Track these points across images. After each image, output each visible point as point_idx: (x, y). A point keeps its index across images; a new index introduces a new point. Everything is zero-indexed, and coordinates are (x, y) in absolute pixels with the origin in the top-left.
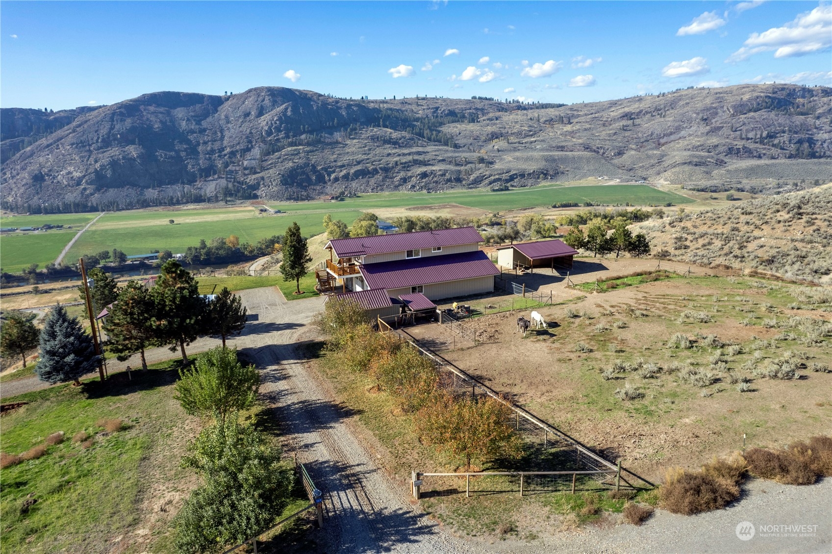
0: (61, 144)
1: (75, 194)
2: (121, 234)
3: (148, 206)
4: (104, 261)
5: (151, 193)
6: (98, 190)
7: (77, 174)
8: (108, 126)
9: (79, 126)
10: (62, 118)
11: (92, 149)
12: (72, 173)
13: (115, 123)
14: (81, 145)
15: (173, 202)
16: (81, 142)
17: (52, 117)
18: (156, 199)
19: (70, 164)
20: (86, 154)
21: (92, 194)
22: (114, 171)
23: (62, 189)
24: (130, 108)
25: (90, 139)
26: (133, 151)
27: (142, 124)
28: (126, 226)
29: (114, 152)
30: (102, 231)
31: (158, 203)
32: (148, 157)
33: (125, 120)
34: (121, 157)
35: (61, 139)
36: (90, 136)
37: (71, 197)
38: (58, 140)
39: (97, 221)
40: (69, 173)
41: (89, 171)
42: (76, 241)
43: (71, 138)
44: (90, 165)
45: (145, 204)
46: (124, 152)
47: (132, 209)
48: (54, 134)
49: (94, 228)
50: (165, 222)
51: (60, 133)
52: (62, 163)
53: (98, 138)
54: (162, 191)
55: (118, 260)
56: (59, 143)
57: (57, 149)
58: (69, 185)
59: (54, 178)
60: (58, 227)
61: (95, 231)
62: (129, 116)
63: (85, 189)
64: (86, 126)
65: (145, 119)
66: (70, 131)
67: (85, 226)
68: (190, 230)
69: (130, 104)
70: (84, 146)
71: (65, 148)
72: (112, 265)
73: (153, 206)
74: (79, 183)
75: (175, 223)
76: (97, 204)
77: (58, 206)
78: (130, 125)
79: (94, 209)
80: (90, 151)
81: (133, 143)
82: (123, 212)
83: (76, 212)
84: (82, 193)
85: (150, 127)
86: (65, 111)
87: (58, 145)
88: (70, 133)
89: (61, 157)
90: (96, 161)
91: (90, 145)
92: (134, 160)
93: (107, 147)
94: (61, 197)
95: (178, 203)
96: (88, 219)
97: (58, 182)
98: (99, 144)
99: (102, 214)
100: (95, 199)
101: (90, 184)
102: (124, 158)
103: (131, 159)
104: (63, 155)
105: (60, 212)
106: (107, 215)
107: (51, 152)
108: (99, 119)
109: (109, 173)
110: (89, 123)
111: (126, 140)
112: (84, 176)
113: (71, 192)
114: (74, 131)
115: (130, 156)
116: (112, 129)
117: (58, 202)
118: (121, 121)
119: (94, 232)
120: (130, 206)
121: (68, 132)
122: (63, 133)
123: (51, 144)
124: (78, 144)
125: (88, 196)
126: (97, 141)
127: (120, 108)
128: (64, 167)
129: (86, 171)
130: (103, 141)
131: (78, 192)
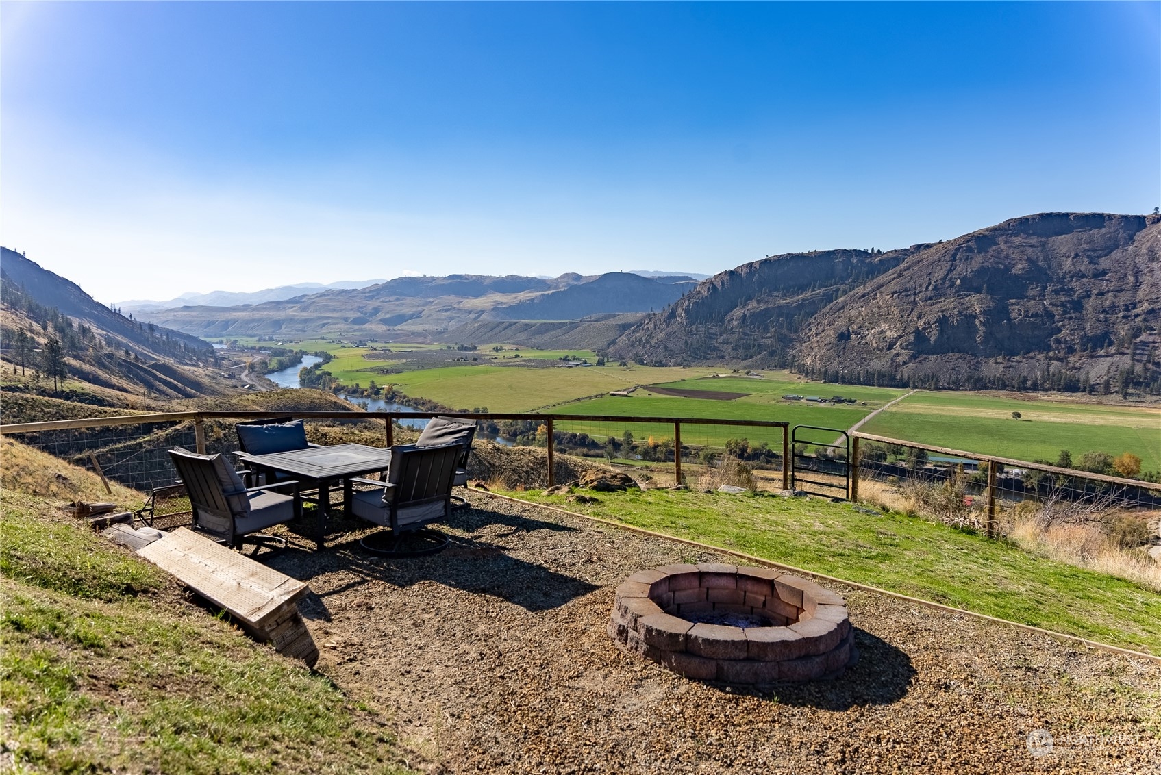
0: (881, 293)
1: (883, 361)
2: (928, 422)
3: (985, 388)
4: (894, 456)
5: (993, 367)
6: (914, 357)
7: (891, 334)
8: (945, 267)
9: (908, 268)
10: (889, 260)
11: (917, 299)
12: (885, 332)
13: (957, 262)
14: (904, 293)
15: (1026, 386)
16: (906, 290)
17: (878, 259)
18: (999, 379)
19: (886, 320)
20: (909, 306)
21: (905, 363)
22: (941, 332)
23: (869, 352)
24: (982, 241)
25: (918, 285)
26: (976, 303)
27: (997, 263)
28: (941, 412)
29: (948, 304)
30: (905, 414)
31: (1001, 385)
32: (997, 314)
33: (972, 259)
34: (956, 312)
35: (882, 286)
36: (920, 281)
37: (877, 364)
38: (877, 288)
39: (903, 401)
40: (883, 331)
41: (908, 331)
42: (865, 423)
43: (893, 286)
44: (911, 321)
45: (979, 384)
46: (963, 304)
47: (957, 389)
48: (875, 280)
49: (894, 409)
50: (1007, 414)
51: (883, 278)
52: (876, 318)
53: (929, 284)
54: (1010, 367)
55: (914, 459)
56: (878, 292)
57: (874, 299)
58: (878, 348)
59: (862, 338)
60: (850, 401)
61: (896, 413)
62: (979, 252)
63: (897, 355)
64: (916, 268)
65: (1002, 256)
66: (896, 275)
67: (884, 405)
68: (1046, 434)
69: (984, 236)
70: (907, 296)
71: (884, 299)
72: (904, 465)
73: (992, 388)
74: (890, 348)
75: (1022, 418)
76: (909, 378)
77: (859, 374)
78: (979, 266)
79: (904, 385)
80: (915, 303)
81: (978, 291)
82: (944, 392)
83: (879, 386)
84: (893, 361)
85: (1008, 268)
86: (896, 251)
87: (876, 294)
88: (895, 278)
89: (877, 309)
90: (920, 317)
91: (915, 294)
92: (975, 317)
93: (939, 296)
94: (866, 363)
95: (1035, 388)
96: (892, 397)
97: (867, 343)
98: (929, 294)
99: (912, 392)
100: (906, 372)
101: (906, 348)
102: (960, 313)
103: (970, 315)
104: (880, 308)
105: (860, 384)
106: (919, 394)
107: (866, 304)
108: (935, 258)
109: (933, 335)
110: (921, 264)
111: (969, 286)
112: (900, 337)
113: (879, 358)
114: (900, 275)
115: (970, 311)
116: (950, 271)
117: (859, 370)
118: (967, 259)
119: (893, 414)
120: (955, 386)
121: (893, 276)
122: (885, 279)
123: (868, 293)
124: (900, 293)
125: (898, 365)
126: (927, 288)
127: (968, 242)
128: (877, 324)
129: (904, 330)
130: (935, 288)
131: (888, 358)
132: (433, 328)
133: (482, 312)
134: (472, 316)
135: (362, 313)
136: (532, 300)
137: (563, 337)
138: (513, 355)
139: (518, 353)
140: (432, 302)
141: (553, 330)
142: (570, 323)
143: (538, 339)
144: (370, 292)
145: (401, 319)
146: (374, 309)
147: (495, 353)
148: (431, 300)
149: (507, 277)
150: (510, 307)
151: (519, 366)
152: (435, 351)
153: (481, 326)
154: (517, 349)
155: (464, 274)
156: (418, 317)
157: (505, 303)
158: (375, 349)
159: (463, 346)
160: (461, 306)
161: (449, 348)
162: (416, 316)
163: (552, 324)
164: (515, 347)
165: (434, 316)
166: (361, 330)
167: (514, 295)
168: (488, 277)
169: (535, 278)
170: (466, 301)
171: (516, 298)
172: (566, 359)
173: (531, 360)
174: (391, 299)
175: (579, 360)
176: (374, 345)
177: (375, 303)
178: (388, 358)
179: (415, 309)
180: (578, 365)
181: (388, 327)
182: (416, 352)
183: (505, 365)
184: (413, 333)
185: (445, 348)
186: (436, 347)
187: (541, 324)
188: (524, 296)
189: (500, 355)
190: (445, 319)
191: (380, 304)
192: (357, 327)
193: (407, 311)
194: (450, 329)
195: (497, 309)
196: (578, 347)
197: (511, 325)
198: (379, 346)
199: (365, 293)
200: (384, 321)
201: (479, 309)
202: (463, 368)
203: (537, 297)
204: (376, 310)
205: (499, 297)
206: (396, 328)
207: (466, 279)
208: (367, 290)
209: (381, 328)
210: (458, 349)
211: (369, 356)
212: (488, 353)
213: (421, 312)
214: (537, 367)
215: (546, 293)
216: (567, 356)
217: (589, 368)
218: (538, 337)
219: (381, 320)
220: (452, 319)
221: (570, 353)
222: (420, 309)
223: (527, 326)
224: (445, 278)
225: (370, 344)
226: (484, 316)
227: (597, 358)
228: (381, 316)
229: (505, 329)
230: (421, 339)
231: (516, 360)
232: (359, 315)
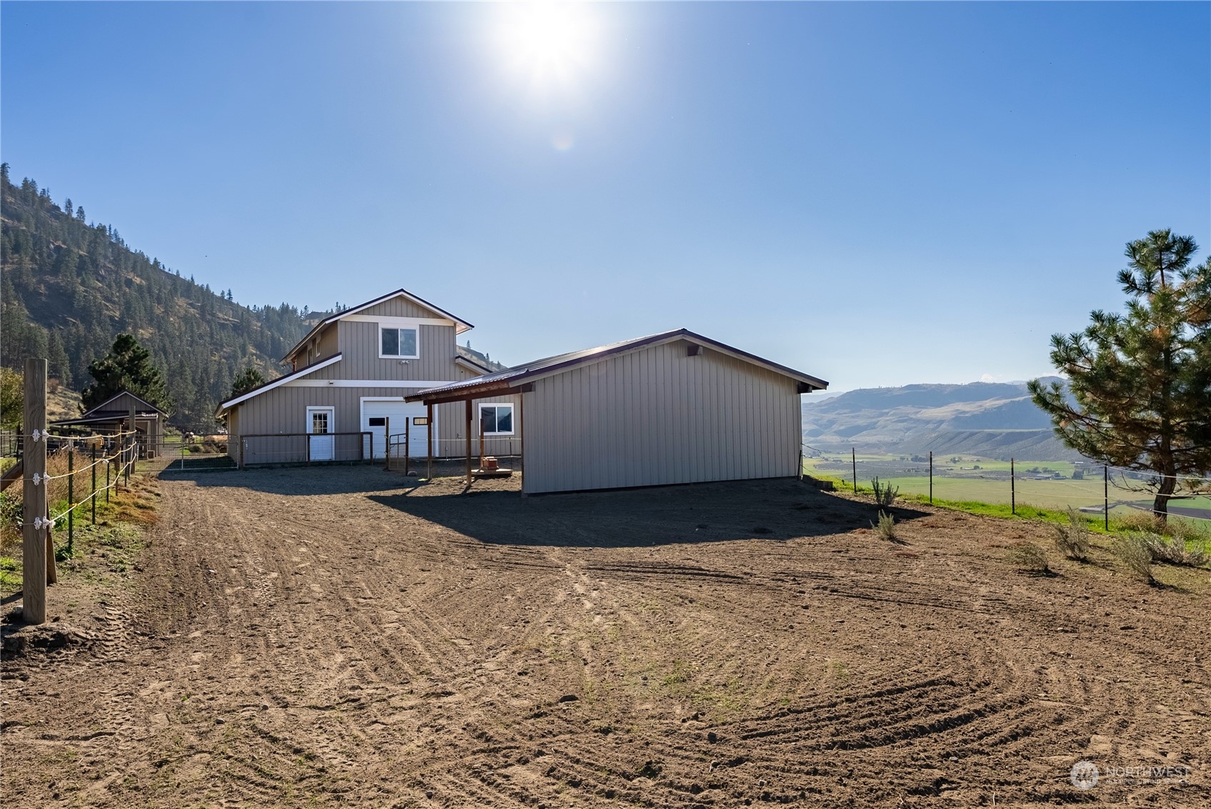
132: (888, 439)
133: (941, 422)
134: (931, 426)
135: (817, 425)
136: (1000, 408)
137: (1034, 447)
138: (972, 466)
139: (978, 464)
140: (888, 413)
141: (1021, 440)
142: (1044, 432)
143: (1004, 449)
144: (825, 405)
145: (857, 430)
146: (828, 421)
147: (952, 464)
148: (887, 411)
149: (970, 385)
150: (974, 416)
151: (975, 477)
152: (887, 462)
153: (937, 438)
154: (978, 461)
155: (921, 383)
156: (874, 428)
157: (967, 412)
158: (827, 460)
159: (917, 457)
160: (919, 416)
161: (902, 459)
162: (871, 426)
163: (1021, 433)
164: (975, 458)
165: (890, 427)
166: (817, 442)
167: (979, 403)
168: (949, 385)
169: (1004, 384)
170: (924, 410)
171: (981, 406)
172: (1035, 471)
173: (992, 472)
174: (846, 411)
175: (1050, 472)
176: (826, 456)
177: (831, 416)
178: (838, 468)
179: (869, 421)
180: (1048, 478)
181: (842, 439)
182: (867, 462)
183: (960, 476)
184: (867, 444)
185: (898, 459)
186: (889, 457)
187: (1008, 434)
188: (989, 404)
189: (957, 467)
190: (901, 430)
191: (834, 416)
192: (812, 439)
193: (861, 422)
194: (906, 440)
195: (958, 419)
196: (1052, 458)
197: (972, 434)
198: (832, 456)
199: (821, 406)
200: (839, 433)
201: (938, 419)
202: (914, 479)
203: (1005, 405)
204: (832, 422)
205: (960, 406)
206: (850, 439)
207: (924, 388)
208: (823, 404)
209: (835, 440)
210: (912, 460)
211: (821, 467)
212: (945, 464)
213: (876, 423)
214: (996, 479)
215: (1017, 399)
216: (1037, 468)
217: (1060, 482)
218: (1003, 447)
219: (835, 432)
220: (908, 429)
221: (1040, 465)
222: (874, 420)
223: (992, 436)
224: (902, 389)
225: (824, 455)
226: (943, 426)
227: (1073, 471)
228: (835, 427)
229: (965, 439)
230: (875, 450)
231: (977, 471)
232: (814, 427)
